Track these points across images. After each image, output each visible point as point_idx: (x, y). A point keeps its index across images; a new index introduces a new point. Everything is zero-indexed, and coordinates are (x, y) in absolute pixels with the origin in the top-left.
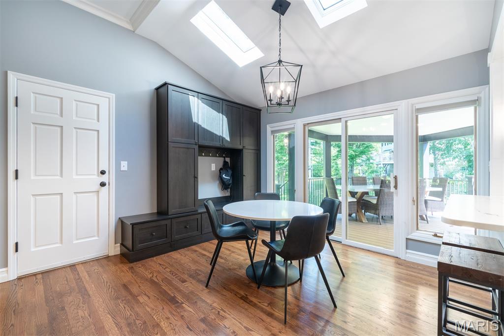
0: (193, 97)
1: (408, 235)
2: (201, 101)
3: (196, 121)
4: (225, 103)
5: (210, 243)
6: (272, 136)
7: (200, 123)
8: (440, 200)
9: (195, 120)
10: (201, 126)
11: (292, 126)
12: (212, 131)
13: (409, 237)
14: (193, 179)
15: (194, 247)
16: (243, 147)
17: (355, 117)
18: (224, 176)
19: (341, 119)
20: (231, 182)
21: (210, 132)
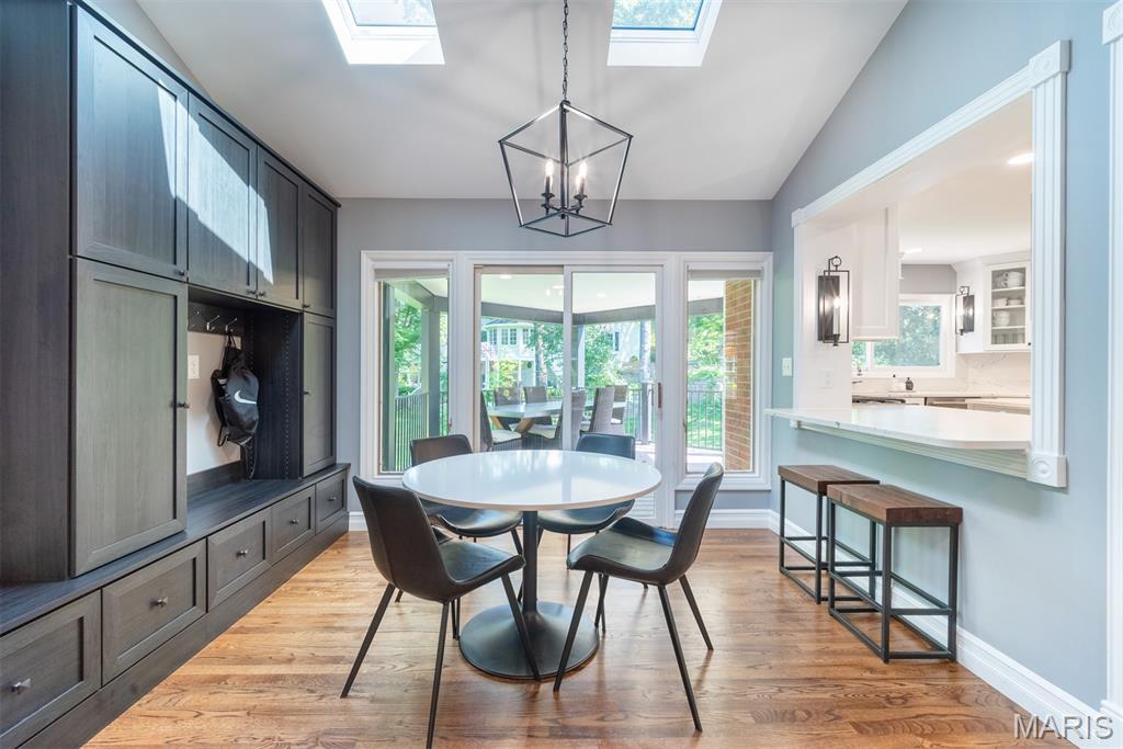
0: (171, 98)
1: (678, 483)
2: (196, 126)
3: (181, 195)
4: (264, 156)
5: (236, 632)
6: (376, 284)
7: (194, 205)
8: (619, 421)
9: (177, 188)
10: (197, 216)
11: (443, 265)
12: (228, 241)
13: (680, 487)
14: (171, 411)
15: (186, 670)
16: (304, 306)
17: (589, 268)
18: (237, 396)
19: (562, 266)
20: (256, 417)
21: (222, 242)
